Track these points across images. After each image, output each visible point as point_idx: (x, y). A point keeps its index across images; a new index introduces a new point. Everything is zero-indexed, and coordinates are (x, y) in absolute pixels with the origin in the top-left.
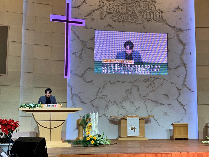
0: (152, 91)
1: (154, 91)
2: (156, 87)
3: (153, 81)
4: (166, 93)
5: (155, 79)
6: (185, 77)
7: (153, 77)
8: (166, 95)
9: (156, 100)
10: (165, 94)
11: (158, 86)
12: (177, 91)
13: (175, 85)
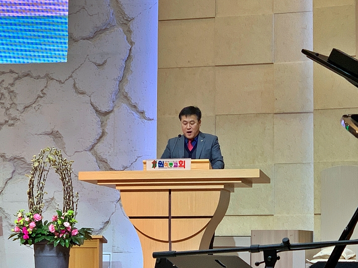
0: (6, 122)
1: (11, 122)
2: (21, 108)
3: (12, 85)
4: (56, 129)
5: (16, 79)
6: (126, 69)
7: (12, 72)
8: (55, 135)
9: (17, 154)
10: (49, 131)
11: (28, 103)
12: (95, 118)
13: (86, 98)
